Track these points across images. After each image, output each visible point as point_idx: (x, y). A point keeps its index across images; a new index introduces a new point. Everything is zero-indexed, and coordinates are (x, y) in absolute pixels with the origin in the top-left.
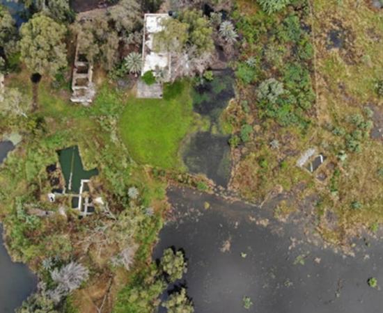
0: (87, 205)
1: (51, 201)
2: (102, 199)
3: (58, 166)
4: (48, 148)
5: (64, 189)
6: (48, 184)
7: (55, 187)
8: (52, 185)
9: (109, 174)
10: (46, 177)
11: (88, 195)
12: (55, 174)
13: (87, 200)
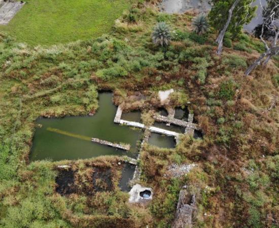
0: (171, 118)
1: (147, 197)
2: (163, 90)
3: (64, 165)
4: (13, 177)
5: (125, 158)
6: (103, 196)
7: (116, 182)
8: (110, 188)
9: (115, 69)
10: (84, 198)
11: (151, 112)
12: (84, 173)
13: (160, 117)
